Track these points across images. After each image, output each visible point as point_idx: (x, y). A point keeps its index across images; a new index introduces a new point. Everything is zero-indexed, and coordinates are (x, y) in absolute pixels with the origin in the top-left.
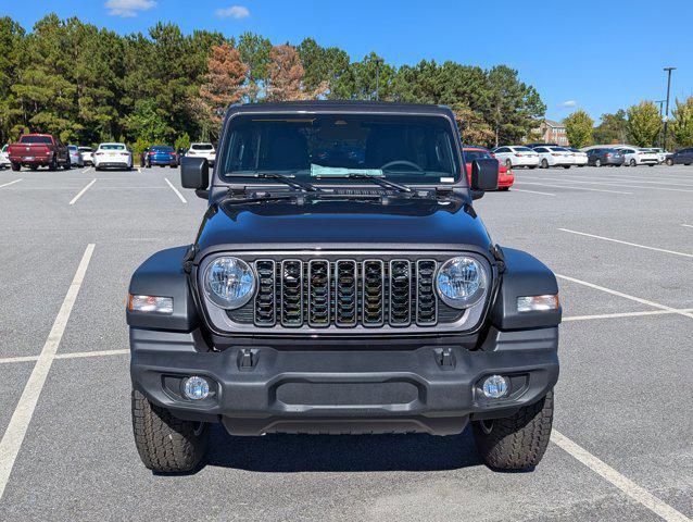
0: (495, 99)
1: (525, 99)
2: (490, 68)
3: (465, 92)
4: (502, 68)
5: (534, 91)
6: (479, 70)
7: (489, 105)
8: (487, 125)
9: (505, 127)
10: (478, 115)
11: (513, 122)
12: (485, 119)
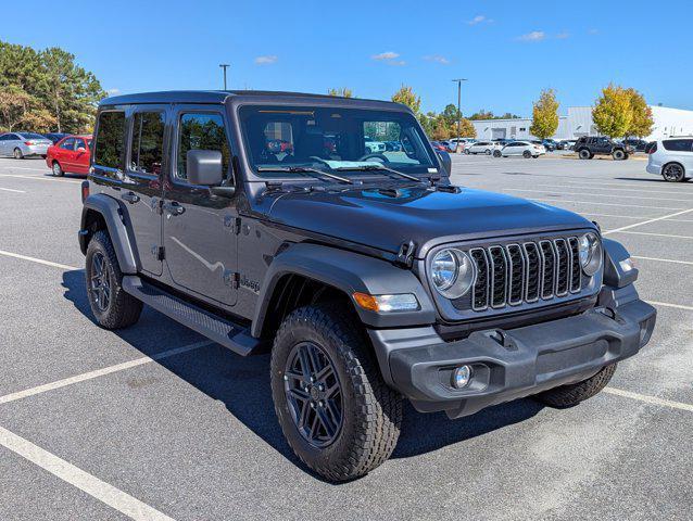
0: (53, 84)
1: (85, 86)
2: (43, 50)
3: (16, 74)
4: (56, 51)
5: (94, 78)
6: (31, 51)
7: (48, 90)
8: (47, 111)
9: (67, 113)
10: (36, 101)
11: (75, 108)
12: (44, 104)
